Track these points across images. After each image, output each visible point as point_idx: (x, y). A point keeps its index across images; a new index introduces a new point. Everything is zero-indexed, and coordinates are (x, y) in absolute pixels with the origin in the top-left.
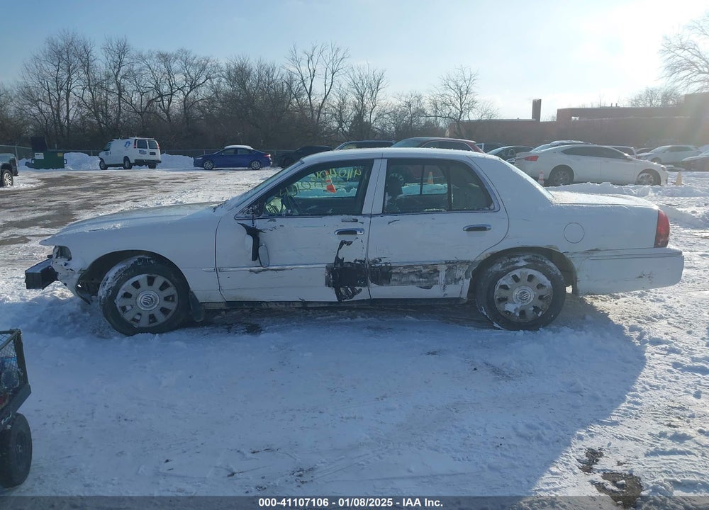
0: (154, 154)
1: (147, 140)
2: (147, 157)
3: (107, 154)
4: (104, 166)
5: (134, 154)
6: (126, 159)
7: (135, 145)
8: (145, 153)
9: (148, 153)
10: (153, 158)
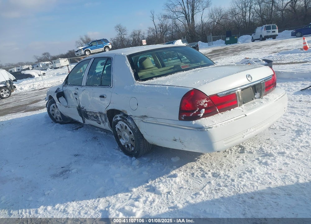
0: (274, 32)
1: (271, 25)
2: (271, 34)
3: (254, 34)
4: (253, 41)
5: (265, 33)
6: (261, 36)
7: (265, 29)
8: (269, 32)
9: (271, 32)
10: (274, 34)
